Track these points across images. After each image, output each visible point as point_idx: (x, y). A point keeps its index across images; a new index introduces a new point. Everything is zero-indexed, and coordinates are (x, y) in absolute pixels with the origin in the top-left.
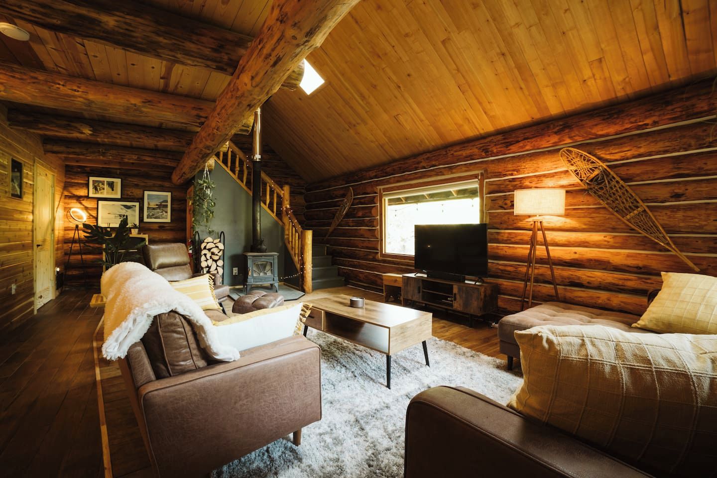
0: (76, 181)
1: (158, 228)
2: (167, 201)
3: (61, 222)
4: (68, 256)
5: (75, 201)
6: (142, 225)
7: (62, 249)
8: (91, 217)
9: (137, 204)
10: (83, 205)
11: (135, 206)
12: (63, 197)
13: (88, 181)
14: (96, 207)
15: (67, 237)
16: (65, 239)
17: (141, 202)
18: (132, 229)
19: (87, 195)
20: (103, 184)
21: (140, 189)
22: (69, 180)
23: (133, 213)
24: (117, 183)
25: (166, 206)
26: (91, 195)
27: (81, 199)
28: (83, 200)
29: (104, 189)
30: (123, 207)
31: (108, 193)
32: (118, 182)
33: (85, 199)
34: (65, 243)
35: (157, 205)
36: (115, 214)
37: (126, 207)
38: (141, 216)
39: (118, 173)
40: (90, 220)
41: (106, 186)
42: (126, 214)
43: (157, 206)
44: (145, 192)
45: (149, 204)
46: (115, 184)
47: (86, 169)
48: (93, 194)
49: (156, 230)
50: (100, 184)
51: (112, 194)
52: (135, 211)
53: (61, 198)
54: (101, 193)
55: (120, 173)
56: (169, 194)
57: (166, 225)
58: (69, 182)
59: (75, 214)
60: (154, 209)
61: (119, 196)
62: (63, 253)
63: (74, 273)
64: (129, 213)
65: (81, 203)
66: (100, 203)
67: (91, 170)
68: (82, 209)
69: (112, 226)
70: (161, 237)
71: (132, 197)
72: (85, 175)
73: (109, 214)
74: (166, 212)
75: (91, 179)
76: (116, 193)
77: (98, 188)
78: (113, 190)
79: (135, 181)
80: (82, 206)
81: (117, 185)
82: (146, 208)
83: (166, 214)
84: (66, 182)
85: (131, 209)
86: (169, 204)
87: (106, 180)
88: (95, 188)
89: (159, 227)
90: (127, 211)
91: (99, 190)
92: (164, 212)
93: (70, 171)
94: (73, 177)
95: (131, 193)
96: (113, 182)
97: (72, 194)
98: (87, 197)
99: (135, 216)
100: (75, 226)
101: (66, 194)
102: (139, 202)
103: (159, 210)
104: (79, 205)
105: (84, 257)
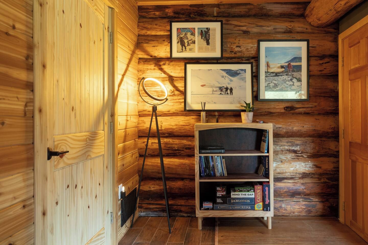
0: (153, 33)
1: (283, 111)
2: (299, 59)
3: (132, 103)
4: (143, 159)
5: (152, 66)
6: (258, 105)
7: (134, 148)
8: (177, 93)
9: (248, 67)
10: (165, 72)
11: (245, 71)
12: (135, 60)
13: (171, 31)
14: (183, 75)
15: (141, 128)
16: (139, 131)
17: (254, 64)
18: (242, 114)
19: (169, 55)
20: (193, 34)
21: (252, 39)
22: (143, 32)
23: (242, 83)
24: (215, 30)
25: (299, 68)
26: (175, 54)
27: (162, 63)
28: (164, 64)
29: (194, 42)
30: (224, 74)
31: (200, 49)
32: (215, 27)
33: (167, 62)
34: (140, 137)
35: (282, 67)
36: (212, 87)
37: (229, 72)
38: (255, 89)
39: (215, 14)
40: (175, 98)
41: (197, 38)
42: (229, 87)
43: (283, 69)
44: (261, 43)
45: (268, 66)
46: (211, 32)
47: (167, 10)
48: (178, 52)
49: (280, 115)
50: (189, 35)
51: (207, 50)
52: (244, 79)
53: (130, 60)
54: (190, 50)
55: (218, 13)
56: (304, 45)
57: (297, 106)
58: (144, 36)
59: (153, 89)
60: (277, 74)
61: (217, 54)
62: (137, 155)
63: (152, 189)
64: (234, 82)
65: (161, 69)
66: (189, 67)
67: (175, 13)
68: (163, 80)
69: (208, 107)
70: (290, 128)
71: (238, 55)
72: (166, 20)
73: (202, 86)
74: (299, 80)
75: (176, 26)
76: (214, 50)
77: (186, 41)
78: (208, 43)
79: (245, 24)
80: (163, 75)
81: (214, 35)
82: (264, 74)
83: (299, 84)
84: (139, 35)
85: (238, 77)
86: (304, 64)
87: (197, 26)
88: (182, 42)
89: (286, 108)
90: (231, 81)
91: (186, 45)
92: (295, 80)
93: (144, 17)
94: (149, 26)
95: (237, 47)
96: (208, 29)
97: (148, 54)
98: (171, 59)
99: (245, 89)
100: (151, 109)
101: (141, 56)
102: (252, 63)
103: (285, 77)
104: (159, 73)
105: (167, 161)
